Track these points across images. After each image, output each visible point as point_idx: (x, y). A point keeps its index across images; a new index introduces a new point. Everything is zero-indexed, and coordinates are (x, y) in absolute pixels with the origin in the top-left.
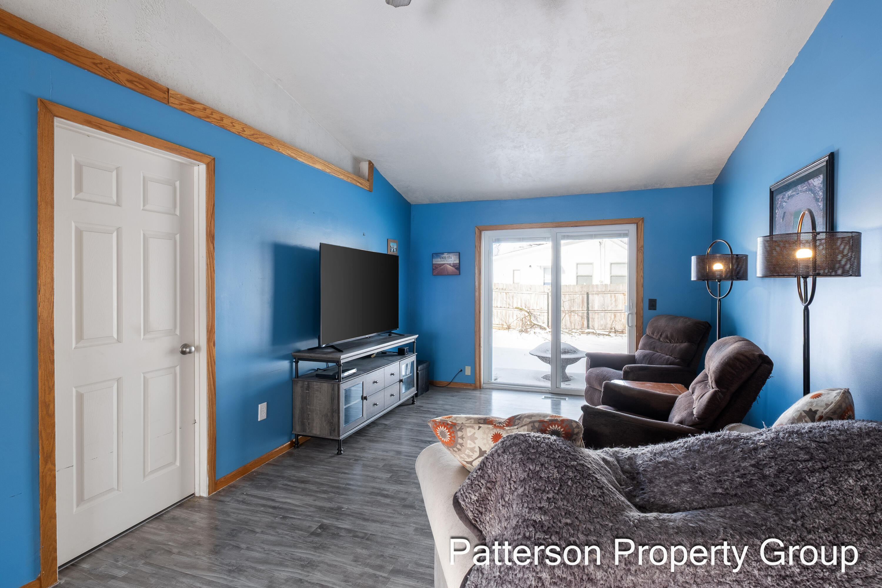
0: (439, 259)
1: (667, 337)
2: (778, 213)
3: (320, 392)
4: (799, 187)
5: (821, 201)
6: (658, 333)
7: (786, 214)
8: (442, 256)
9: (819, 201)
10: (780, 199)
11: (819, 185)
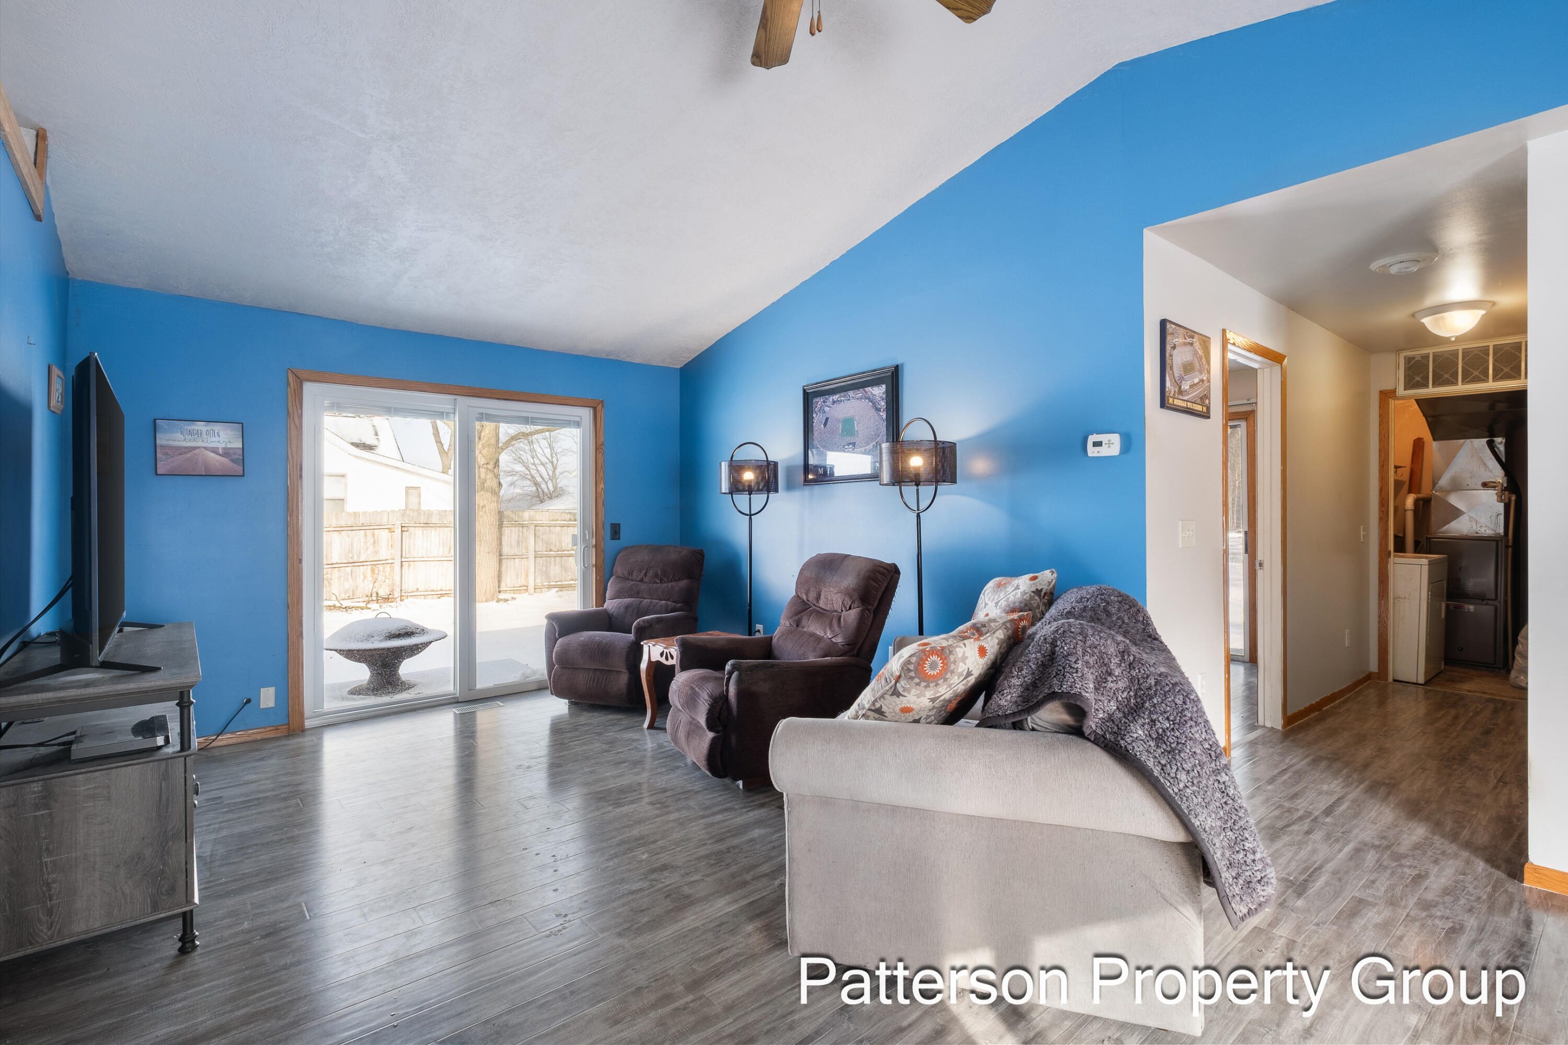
0: (179, 436)
1: (656, 575)
2: (817, 419)
3: (109, 799)
4: (851, 393)
5: (884, 411)
6: (640, 571)
7: (829, 420)
8: (189, 428)
9: (880, 411)
10: (820, 403)
11: (880, 395)
